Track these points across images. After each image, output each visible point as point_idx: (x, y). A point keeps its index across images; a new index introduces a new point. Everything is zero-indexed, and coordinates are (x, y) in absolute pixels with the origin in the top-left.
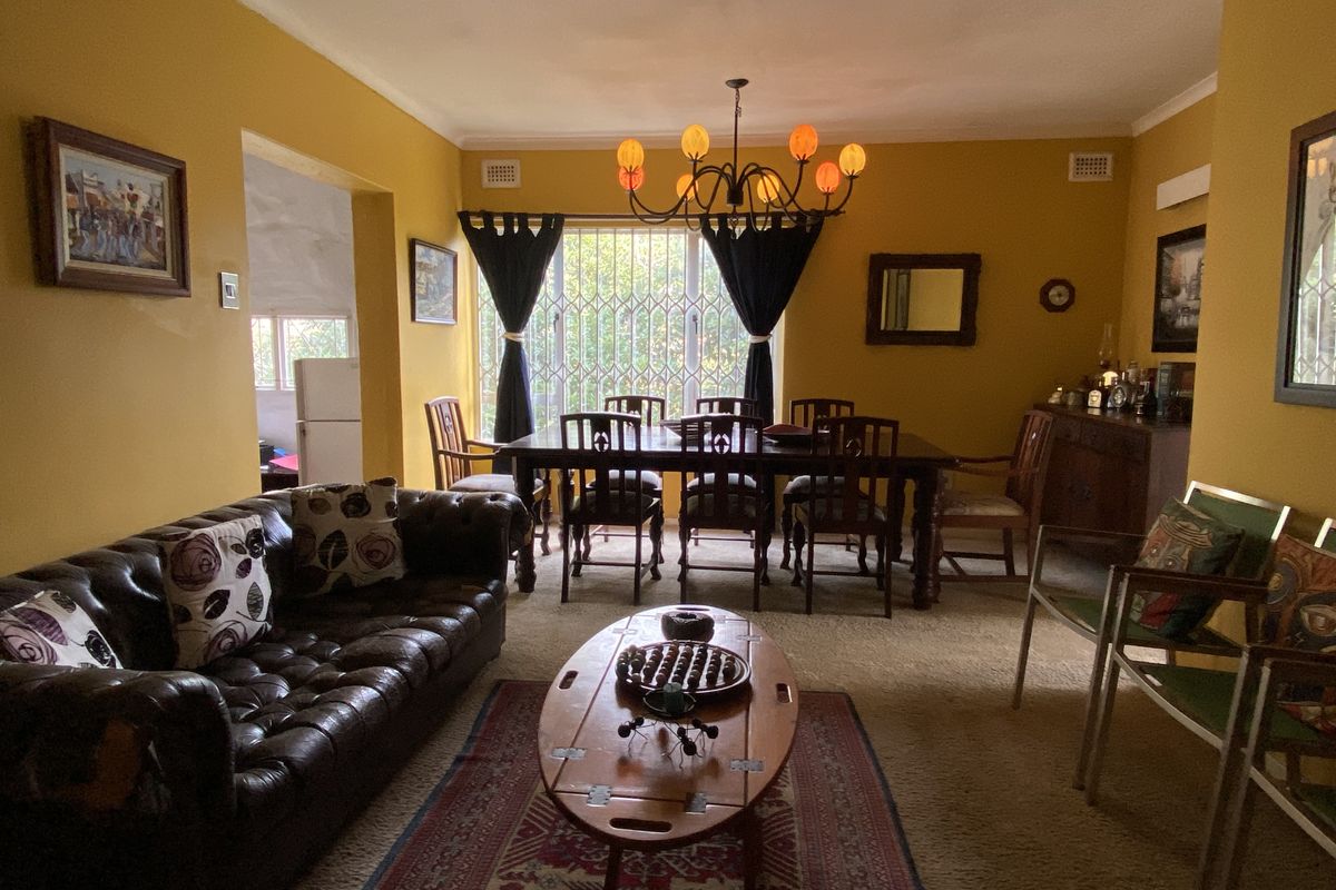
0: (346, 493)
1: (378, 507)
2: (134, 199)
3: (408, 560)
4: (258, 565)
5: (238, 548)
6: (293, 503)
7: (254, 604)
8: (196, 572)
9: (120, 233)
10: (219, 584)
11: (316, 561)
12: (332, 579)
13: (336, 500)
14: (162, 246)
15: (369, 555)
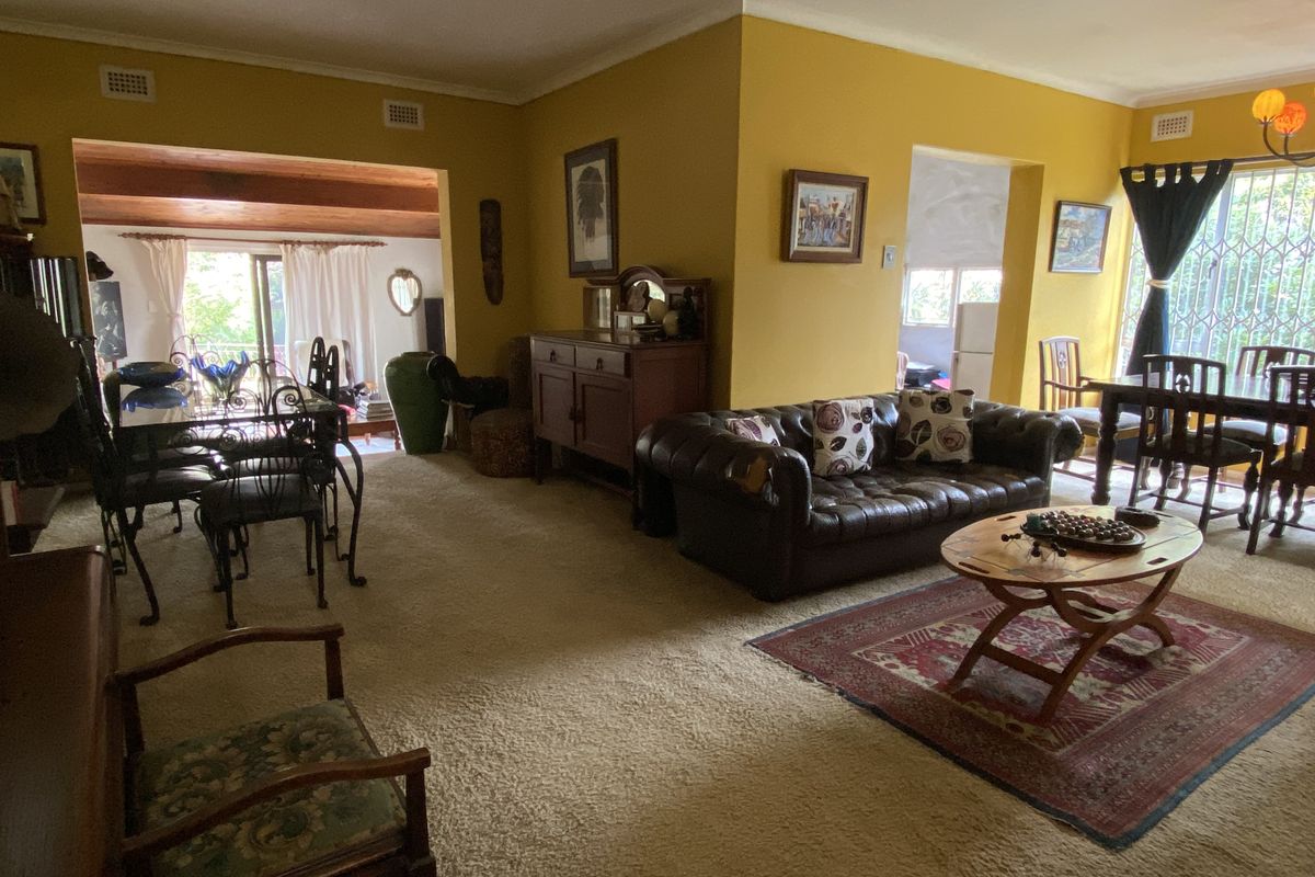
0: (935, 396)
1: (957, 408)
2: (835, 206)
3: (975, 450)
4: (867, 428)
5: (855, 416)
6: (900, 397)
7: (861, 451)
8: (830, 423)
9: (825, 227)
10: (840, 433)
11: (909, 438)
12: (918, 451)
13: (929, 399)
14: (849, 232)
15: (946, 440)
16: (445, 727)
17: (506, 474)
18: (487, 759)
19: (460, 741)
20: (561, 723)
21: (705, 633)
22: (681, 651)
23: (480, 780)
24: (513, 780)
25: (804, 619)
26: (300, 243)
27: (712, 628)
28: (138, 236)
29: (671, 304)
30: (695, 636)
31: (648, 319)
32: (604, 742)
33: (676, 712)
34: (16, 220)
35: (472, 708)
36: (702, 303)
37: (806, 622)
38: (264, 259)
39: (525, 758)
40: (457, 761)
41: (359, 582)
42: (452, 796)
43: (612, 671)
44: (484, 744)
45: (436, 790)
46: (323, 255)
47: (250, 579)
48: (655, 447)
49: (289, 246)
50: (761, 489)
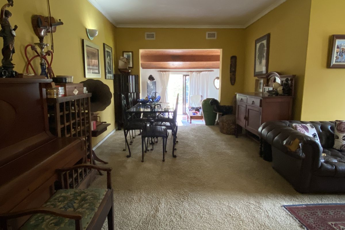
8: (343, 130)
16: (172, 203)
17: (227, 133)
18: (177, 217)
19: (173, 209)
20: (203, 213)
21: (268, 197)
22: (256, 202)
23: (171, 223)
24: (180, 226)
25: (313, 203)
26: (193, 71)
27: (272, 197)
28: (161, 71)
29: (282, 84)
30: (263, 198)
31: (273, 89)
32: (213, 224)
33: (243, 223)
34: (127, 67)
35: (181, 200)
36: (292, 83)
37: (312, 205)
38: (186, 76)
39: (187, 221)
40: (169, 214)
41: (175, 156)
42: (162, 225)
43: (228, 202)
44: (178, 212)
45: (159, 221)
46: (199, 74)
47: (153, 151)
48: (263, 130)
49: (191, 72)
50: (296, 150)
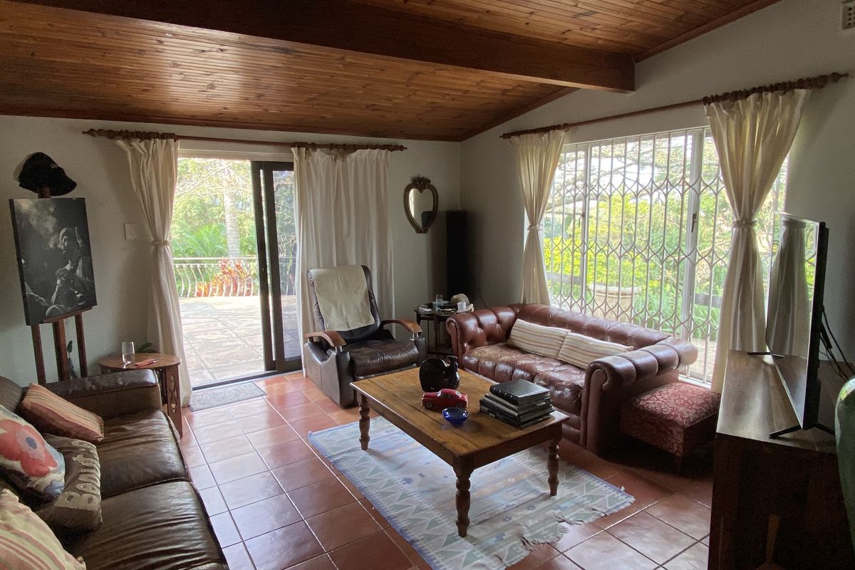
26: (314, 146)
28: (112, 135)
46: (339, 163)
49: (303, 150)
